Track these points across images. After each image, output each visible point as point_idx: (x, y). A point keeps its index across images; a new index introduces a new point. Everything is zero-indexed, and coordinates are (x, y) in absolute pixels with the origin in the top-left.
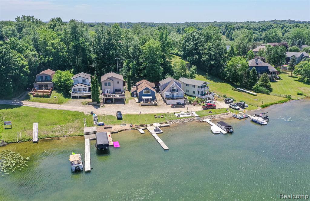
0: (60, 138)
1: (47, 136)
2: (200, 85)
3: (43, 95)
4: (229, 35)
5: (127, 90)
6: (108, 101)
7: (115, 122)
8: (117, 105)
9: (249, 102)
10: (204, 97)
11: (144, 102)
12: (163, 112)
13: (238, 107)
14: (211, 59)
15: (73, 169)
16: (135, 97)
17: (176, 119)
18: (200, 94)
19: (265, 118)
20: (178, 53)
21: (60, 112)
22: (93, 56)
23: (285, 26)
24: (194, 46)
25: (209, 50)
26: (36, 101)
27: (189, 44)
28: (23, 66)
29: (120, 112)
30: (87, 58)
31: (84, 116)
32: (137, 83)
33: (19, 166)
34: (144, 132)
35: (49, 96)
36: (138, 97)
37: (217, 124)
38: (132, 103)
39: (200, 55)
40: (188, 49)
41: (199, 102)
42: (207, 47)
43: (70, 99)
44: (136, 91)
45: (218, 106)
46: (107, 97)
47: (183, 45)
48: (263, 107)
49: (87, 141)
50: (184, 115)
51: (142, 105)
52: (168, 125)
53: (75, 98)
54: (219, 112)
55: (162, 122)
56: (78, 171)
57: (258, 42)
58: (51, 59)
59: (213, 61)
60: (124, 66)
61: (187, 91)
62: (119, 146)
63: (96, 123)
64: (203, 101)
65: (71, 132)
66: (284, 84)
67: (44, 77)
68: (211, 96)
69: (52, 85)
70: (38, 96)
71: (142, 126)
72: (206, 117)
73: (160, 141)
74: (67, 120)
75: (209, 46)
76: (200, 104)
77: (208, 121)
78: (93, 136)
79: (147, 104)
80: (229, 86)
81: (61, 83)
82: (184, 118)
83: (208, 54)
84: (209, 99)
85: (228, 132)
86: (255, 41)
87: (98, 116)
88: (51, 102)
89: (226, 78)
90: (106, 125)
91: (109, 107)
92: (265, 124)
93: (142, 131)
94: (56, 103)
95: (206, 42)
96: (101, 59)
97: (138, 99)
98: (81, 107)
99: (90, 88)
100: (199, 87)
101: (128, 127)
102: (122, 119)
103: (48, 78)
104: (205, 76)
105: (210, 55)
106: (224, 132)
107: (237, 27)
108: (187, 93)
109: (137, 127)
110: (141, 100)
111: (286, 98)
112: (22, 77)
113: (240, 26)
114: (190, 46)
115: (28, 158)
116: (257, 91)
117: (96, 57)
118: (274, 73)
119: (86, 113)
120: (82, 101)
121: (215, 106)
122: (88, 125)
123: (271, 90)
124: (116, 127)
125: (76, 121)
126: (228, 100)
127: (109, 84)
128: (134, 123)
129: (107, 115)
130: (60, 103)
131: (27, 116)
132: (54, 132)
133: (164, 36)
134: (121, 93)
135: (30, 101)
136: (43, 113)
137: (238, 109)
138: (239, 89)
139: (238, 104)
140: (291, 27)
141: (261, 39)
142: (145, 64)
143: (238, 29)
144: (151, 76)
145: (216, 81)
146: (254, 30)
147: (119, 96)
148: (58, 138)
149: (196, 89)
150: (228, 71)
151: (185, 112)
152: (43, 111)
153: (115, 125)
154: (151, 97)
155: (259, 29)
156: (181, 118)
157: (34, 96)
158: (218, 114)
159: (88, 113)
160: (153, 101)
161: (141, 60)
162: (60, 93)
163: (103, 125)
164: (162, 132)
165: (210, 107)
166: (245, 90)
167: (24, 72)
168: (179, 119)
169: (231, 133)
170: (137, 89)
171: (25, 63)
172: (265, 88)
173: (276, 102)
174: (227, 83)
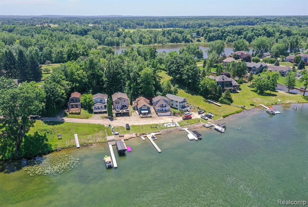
0: (93, 144)
1: (85, 143)
2: (181, 101)
3: (76, 112)
4: (207, 37)
5: (130, 104)
6: (118, 115)
7: (125, 132)
8: (125, 117)
9: (215, 113)
10: (184, 110)
11: (142, 115)
12: (156, 123)
13: (207, 118)
14: (189, 78)
15: (107, 166)
16: (136, 110)
17: (165, 129)
18: (181, 107)
19: (224, 127)
20: (164, 69)
21: (89, 125)
22: (105, 79)
23: (254, 29)
24: (177, 68)
25: (188, 71)
26: (71, 118)
27: (173, 66)
28: (63, 94)
29: (128, 124)
30: (100, 80)
31: (105, 128)
32: (137, 99)
33: (75, 165)
34: (145, 139)
35: (79, 114)
36: (138, 111)
37: (192, 132)
38: (134, 115)
39: (181, 74)
40: (172, 70)
41: (180, 113)
42: (186, 69)
43: (93, 114)
44: (136, 106)
45: (194, 116)
46: (118, 112)
47: (168, 67)
48: (224, 117)
49: (111, 147)
50: (170, 125)
51: (142, 117)
52: (160, 133)
53: (96, 113)
54: (194, 122)
55: (156, 131)
56: (110, 167)
57: (232, 43)
58: (77, 85)
59: (191, 80)
60: (126, 85)
61: (172, 104)
62: (131, 150)
63: (113, 133)
64: (183, 112)
65: (99, 140)
66: (243, 95)
67: (75, 100)
68: (188, 109)
69: (80, 105)
70: (72, 113)
71: (143, 134)
72: (185, 126)
73: (156, 146)
74: (94, 131)
75: (188, 69)
76: (181, 116)
77: (186, 129)
78: (114, 143)
79: (145, 116)
80: (202, 98)
81: (86, 103)
82: (170, 127)
83: (187, 74)
84: (187, 111)
85: (199, 139)
86: (229, 43)
87: (114, 128)
88: (81, 117)
89: (200, 92)
90: (120, 135)
91: (120, 119)
92: (223, 131)
93: (144, 139)
94: (84, 118)
95: (185, 64)
96: (111, 82)
97: (138, 112)
98: (101, 121)
99: (105, 106)
100: (180, 103)
101: (134, 135)
102: (130, 130)
103: (77, 100)
104: (185, 90)
105: (188, 76)
106: (196, 139)
107: (214, 30)
108: (172, 106)
109: (140, 135)
110: (140, 113)
111: (242, 108)
112: (62, 101)
113: (216, 29)
114: (174, 68)
115: (78, 159)
116: (222, 102)
117: (107, 80)
118: (236, 86)
119: (106, 126)
120: (102, 116)
121: (191, 117)
122: (109, 135)
123: (232, 102)
124: (127, 136)
125: (100, 132)
126: (200, 112)
127: (119, 103)
128: (138, 132)
129: (120, 127)
130: (87, 118)
131: (69, 129)
132: (88, 140)
133: (155, 63)
134: (127, 109)
135: (68, 118)
136: (79, 126)
137: (207, 119)
138: (209, 100)
139: (207, 116)
140: (260, 29)
141: (234, 40)
142: (142, 85)
143: (215, 31)
144: (146, 93)
145: (192, 95)
146: (228, 33)
147: (126, 111)
148: (91, 144)
149: (178, 104)
150: (201, 87)
151: (171, 123)
152: (78, 125)
153: (126, 134)
154: (147, 112)
155: (232, 32)
156: (169, 128)
157: (70, 114)
158: (193, 124)
159: (107, 126)
160: (149, 114)
161: (139, 81)
162: (86, 110)
163: (118, 134)
164: (156, 139)
165: (188, 118)
166: (213, 102)
167: (63, 98)
168: (167, 128)
169: (200, 139)
170: (137, 105)
171: (64, 91)
172: (228, 101)
173: (234, 112)
174: (201, 96)
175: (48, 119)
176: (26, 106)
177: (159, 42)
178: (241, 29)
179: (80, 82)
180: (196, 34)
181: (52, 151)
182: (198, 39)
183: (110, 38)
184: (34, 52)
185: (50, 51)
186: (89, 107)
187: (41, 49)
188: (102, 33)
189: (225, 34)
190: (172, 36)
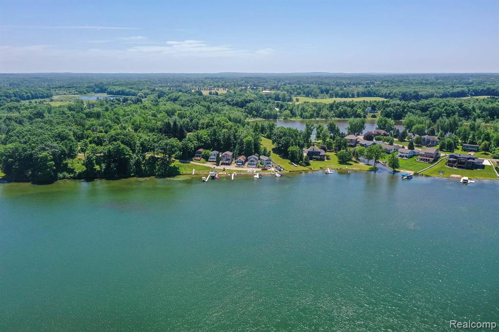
0: (201, 174)
1: (197, 174)
3: (198, 159)
4: (383, 112)
6: (222, 164)
12: (244, 170)
16: (236, 163)
17: (245, 173)
18: (266, 163)
21: (203, 166)
26: (195, 162)
28: (192, 148)
31: (211, 168)
32: (239, 157)
35: (200, 160)
38: (233, 165)
43: (208, 162)
45: (271, 169)
46: (223, 162)
48: (290, 171)
50: (250, 171)
51: (237, 166)
53: (210, 161)
55: (239, 173)
61: (262, 162)
63: (214, 171)
64: (265, 167)
65: (205, 173)
68: (271, 165)
69: (202, 156)
70: (196, 160)
71: (231, 173)
74: (204, 169)
79: (240, 166)
80: (289, 161)
81: (205, 155)
87: (216, 169)
88: (200, 162)
94: (202, 163)
98: (210, 165)
99: (216, 158)
100: (265, 161)
103: (200, 153)
104: (280, 155)
109: (229, 173)
112: (191, 152)
118: (322, 156)
120: (212, 163)
122: (211, 171)
124: (221, 173)
125: (207, 170)
127: (225, 157)
130: (204, 163)
131: (191, 166)
132: (200, 172)
134: (229, 161)
135: (193, 161)
138: (293, 163)
150: (290, 153)
151: (252, 171)
152: (197, 165)
159: (213, 167)
162: (204, 159)
163: (217, 172)
168: (247, 173)
171: (193, 147)
172: (305, 164)
175: (182, 161)
176: (171, 148)
177: (322, 117)
178: (428, 104)
179: (205, 143)
180: (370, 108)
181: (180, 175)
182: (373, 114)
183: (267, 111)
184: (186, 122)
185: (198, 123)
186: (206, 158)
187: (191, 120)
188: (261, 105)
189: (406, 110)
190: (339, 109)
